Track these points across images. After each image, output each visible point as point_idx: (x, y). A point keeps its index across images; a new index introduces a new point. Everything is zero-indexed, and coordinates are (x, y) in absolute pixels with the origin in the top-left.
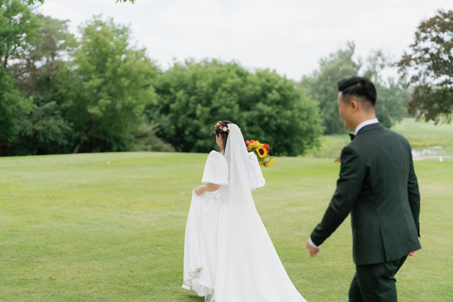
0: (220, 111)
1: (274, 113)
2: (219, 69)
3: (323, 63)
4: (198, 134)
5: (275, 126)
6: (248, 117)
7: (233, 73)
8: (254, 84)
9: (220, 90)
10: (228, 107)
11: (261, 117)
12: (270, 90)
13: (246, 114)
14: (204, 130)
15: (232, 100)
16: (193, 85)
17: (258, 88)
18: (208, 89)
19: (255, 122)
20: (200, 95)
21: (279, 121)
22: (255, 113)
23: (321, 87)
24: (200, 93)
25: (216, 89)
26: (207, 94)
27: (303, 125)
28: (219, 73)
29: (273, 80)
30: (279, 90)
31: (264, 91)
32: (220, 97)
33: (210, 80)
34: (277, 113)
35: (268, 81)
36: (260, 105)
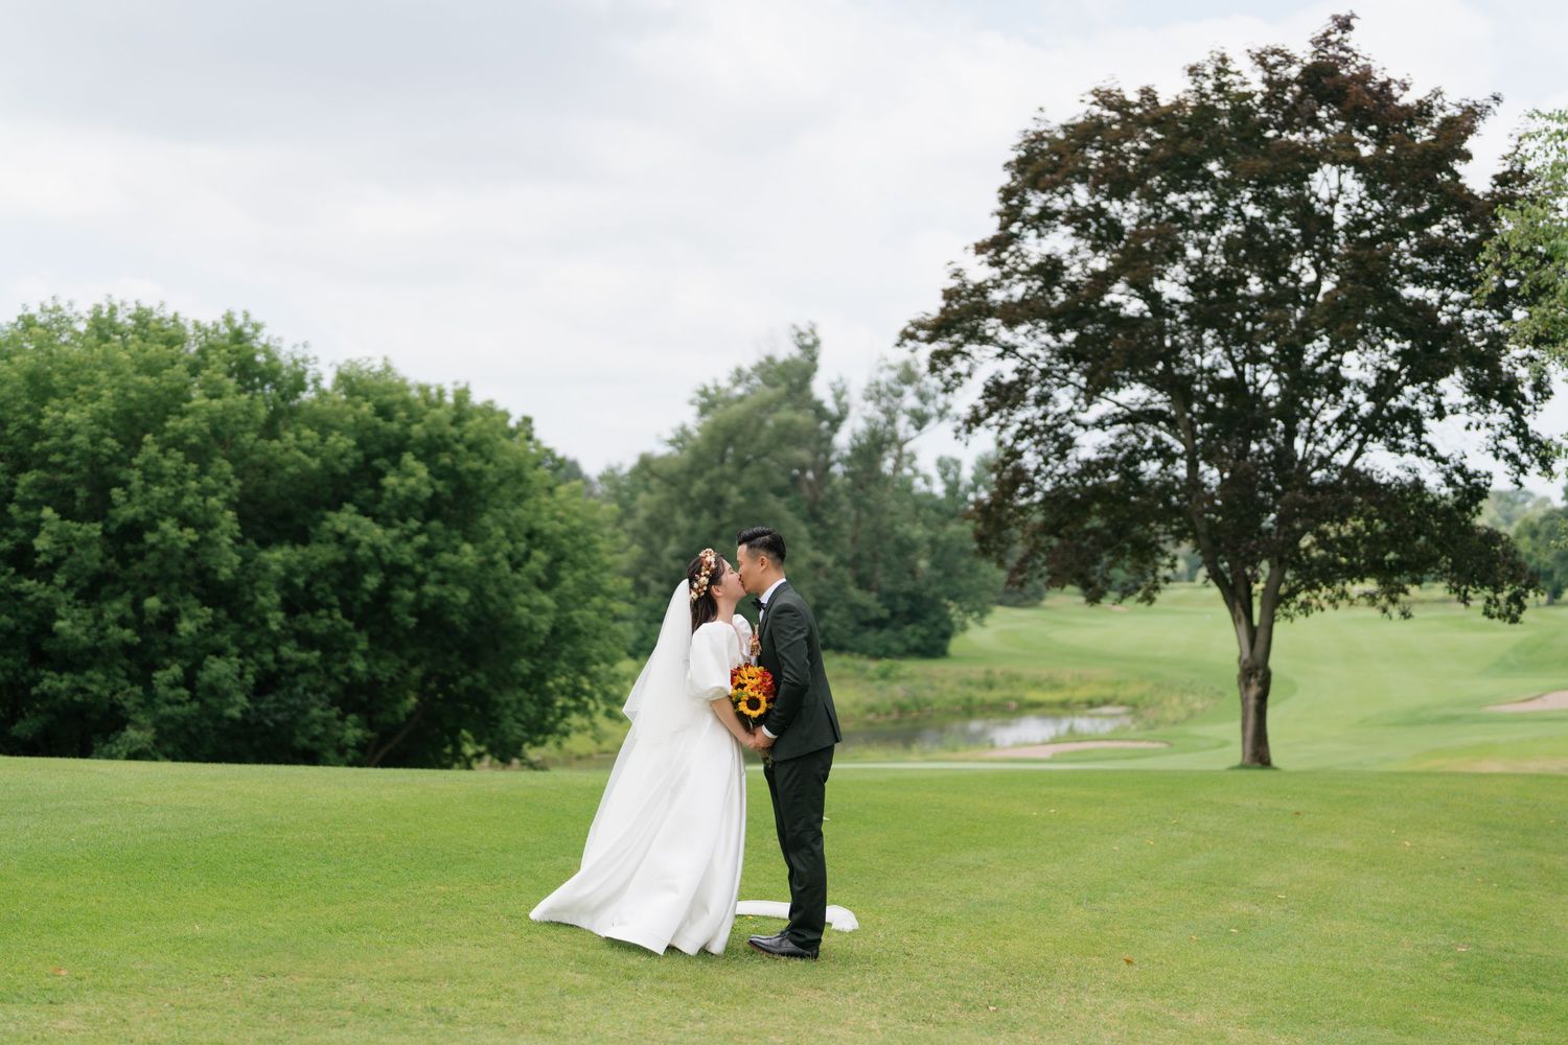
0: (151, 538)
1: (407, 554)
2: (155, 350)
3: (709, 402)
4: (48, 645)
5: (416, 609)
6: (291, 572)
7: (216, 372)
8: (324, 427)
9: (150, 446)
10: (184, 521)
11: (349, 572)
12: (394, 450)
13: (277, 557)
14: (69, 625)
15: (205, 493)
16: (27, 419)
17: (342, 442)
18: (95, 440)
19: (322, 590)
20: (60, 467)
21: (430, 589)
22: (323, 553)
23: (699, 486)
24: (57, 458)
25: (133, 444)
26: (92, 459)
27: (535, 610)
28: (151, 368)
29: (406, 404)
30: (430, 449)
31: (369, 458)
32: (154, 476)
33: (107, 402)
34: (427, 552)
35: (384, 412)
36: (344, 519)
